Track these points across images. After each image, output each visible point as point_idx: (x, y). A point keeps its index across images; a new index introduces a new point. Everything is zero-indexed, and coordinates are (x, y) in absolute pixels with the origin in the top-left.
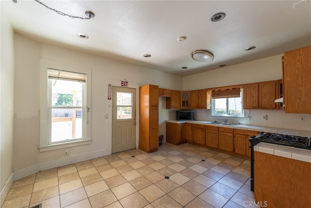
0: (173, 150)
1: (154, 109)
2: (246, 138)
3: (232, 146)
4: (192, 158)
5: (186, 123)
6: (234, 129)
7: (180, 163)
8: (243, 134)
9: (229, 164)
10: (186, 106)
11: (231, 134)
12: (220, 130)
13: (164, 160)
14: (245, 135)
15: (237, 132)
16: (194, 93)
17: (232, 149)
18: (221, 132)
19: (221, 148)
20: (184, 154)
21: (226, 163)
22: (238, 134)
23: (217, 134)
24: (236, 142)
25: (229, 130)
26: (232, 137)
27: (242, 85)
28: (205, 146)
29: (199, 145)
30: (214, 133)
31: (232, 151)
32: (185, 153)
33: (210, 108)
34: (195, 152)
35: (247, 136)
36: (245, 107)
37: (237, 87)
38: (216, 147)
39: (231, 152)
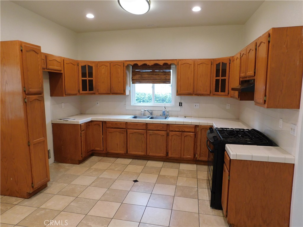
0: (78, 176)
1: (35, 99)
2: (182, 135)
3: (165, 149)
4: (116, 181)
5: (91, 121)
6: (167, 124)
7: (104, 199)
8: (178, 130)
9: (168, 176)
10: (89, 91)
11: (164, 133)
12: (150, 127)
13: (72, 204)
14: (181, 132)
15: (171, 129)
16: (103, 67)
17: (165, 153)
18: (150, 131)
19: (151, 154)
20: (102, 178)
21: (165, 176)
22: (172, 131)
23: (145, 135)
24: (170, 143)
25: (161, 127)
26: (165, 136)
27: (176, 60)
28: (126, 155)
29: (117, 156)
30: (141, 134)
31: (165, 156)
32: (101, 176)
33: (129, 94)
34: (116, 169)
35: (183, 133)
36: (179, 93)
37: (169, 63)
38: (143, 153)
39: (162, 157)
